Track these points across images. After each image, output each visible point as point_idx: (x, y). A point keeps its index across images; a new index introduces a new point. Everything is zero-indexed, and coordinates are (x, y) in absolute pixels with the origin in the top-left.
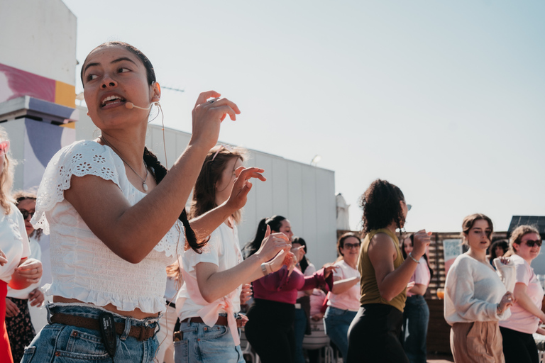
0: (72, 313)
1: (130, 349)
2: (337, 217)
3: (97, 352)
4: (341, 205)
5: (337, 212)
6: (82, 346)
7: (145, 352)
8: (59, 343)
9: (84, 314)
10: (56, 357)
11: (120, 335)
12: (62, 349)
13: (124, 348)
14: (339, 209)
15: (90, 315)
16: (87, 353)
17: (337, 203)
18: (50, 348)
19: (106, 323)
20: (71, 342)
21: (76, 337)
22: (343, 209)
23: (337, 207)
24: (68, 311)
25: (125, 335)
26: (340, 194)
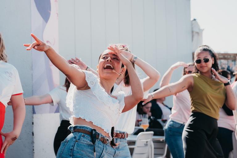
0: (82, 129)
1: (100, 145)
2: (192, 40)
3: (90, 142)
4: (195, 30)
5: (193, 36)
6: (85, 140)
7: (104, 148)
8: (77, 138)
9: (86, 129)
10: (76, 142)
11: (97, 139)
12: (78, 140)
13: (98, 143)
14: (194, 33)
15: (88, 130)
16: (87, 142)
17: (192, 28)
18: (74, 140)
19: (94, 132)
20: (82, 138)
21: (84, 136)
22: (198, 33)
23: (193, 32)
24: (80, 128)
25: (99, 139)
26: (195, 20)
